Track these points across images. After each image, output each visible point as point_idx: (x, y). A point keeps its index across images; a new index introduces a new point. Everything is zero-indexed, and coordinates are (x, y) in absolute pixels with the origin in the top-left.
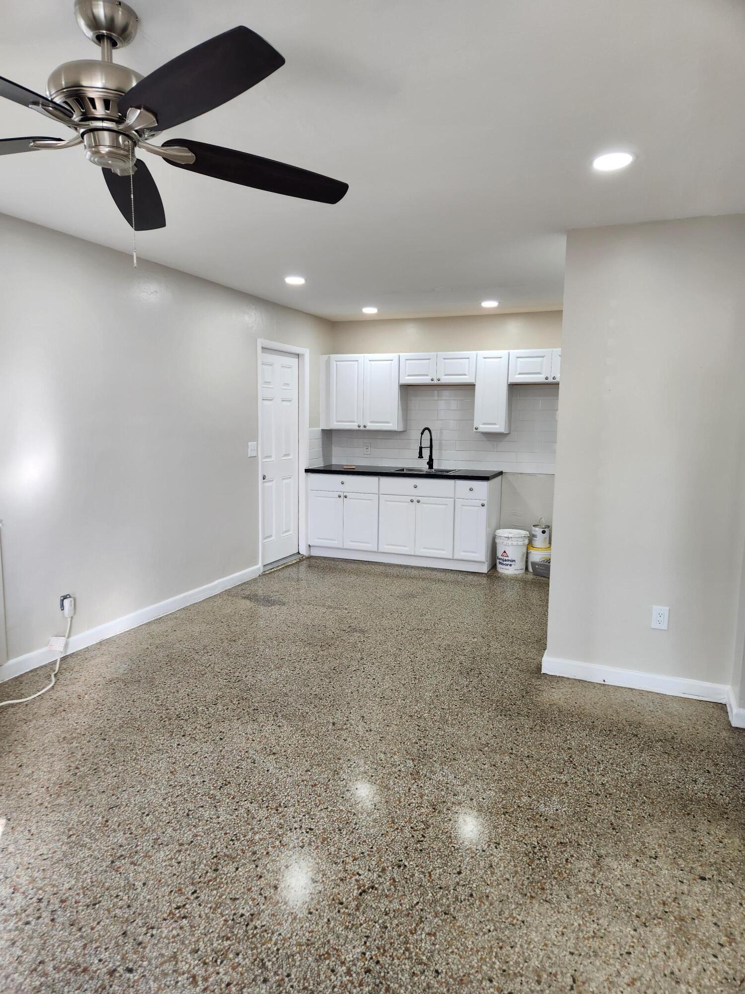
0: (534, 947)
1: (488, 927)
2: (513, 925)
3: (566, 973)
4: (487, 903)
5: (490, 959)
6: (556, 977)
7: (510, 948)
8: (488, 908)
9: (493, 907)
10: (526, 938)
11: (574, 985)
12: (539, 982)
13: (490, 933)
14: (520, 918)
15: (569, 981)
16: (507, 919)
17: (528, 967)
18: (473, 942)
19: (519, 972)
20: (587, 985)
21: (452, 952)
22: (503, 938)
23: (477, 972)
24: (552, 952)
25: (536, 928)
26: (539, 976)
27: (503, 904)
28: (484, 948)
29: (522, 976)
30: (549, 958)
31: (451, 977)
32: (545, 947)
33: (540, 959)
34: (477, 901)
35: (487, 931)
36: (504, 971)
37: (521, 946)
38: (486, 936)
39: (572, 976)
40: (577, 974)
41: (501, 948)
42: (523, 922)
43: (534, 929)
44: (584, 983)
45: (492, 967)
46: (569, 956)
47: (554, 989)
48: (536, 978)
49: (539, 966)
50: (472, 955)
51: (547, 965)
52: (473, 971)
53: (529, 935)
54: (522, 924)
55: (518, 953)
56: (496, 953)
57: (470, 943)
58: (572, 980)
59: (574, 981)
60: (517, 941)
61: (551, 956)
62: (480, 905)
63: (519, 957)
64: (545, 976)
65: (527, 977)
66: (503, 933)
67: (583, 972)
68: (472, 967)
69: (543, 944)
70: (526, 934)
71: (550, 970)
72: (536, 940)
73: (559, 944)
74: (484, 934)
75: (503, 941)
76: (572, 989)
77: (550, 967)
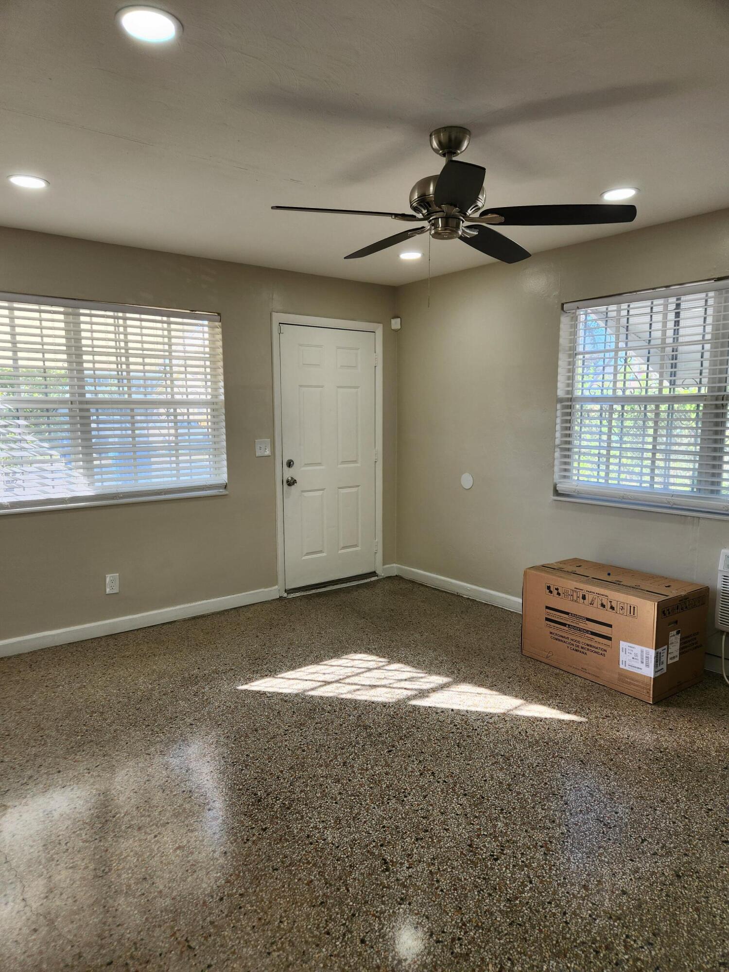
0: (240, 942)
1: (285, 924)
2: (272, 943)
3: (200, 947)
4: (310, 940)
5: (257, 906)
6: (205, 937)
7: (254, 924)
8: (305, 937)
9: (302, 942)
10: (252, 943)
11: (187, 944)
12: (212, 923)
13: (279, 921)
14: (275, 954)
15: (193, 944)
16: (282, 943)
17: (229, 925)
18: (281, 904)
19: (230, 916)
20: (179, 952)
21: (284, 887)
22: (267, 927)
23: (255, 891)
24: (224, 953)
25: (255, 959)
26: (215, 927)
27: (299, 951)
28: (270, 908)
29: (227, 916)
30: (222, 946)
31: (265, 875)
32: (233, 950)
33: (227, 938)
34: (318, 933)
35: (283, 920)
36: (240, 908)
37: (249, 934)
38: (278, 917)
39: (194, 949)
40: (192, 955)
41: (260, 919)
42: (269, 954)
43: (255, 956)
44: (182, 952)
45: (250, 902)
46: (209, 962)
47: (198, 928)
48: (216, 923)
49: (223, 933)
50: (271, 897)
51: (218, 939)
52: (258, 889)
53: (253, 948)
54: (267, 951)
55: (245, 927)
56: (258, 913)
57: (281, 902)
58: (192, 946)
59: (190, 947)
60: (256, 934)
61: (221, 949)
62: (312, 933)
63: (242, 925)
64: (212, 930)
65: (223, 918)
66: (271, 930)
67: (189, 959)
68: (261, 891)
69: (237, 951)
70: (256, 946)
71: (212, 938)
72: (245, 950)
73: (226, 964)
74: (281, 916)
75: (263, 925)
76: (186, 940)
77: (215, 940)
